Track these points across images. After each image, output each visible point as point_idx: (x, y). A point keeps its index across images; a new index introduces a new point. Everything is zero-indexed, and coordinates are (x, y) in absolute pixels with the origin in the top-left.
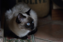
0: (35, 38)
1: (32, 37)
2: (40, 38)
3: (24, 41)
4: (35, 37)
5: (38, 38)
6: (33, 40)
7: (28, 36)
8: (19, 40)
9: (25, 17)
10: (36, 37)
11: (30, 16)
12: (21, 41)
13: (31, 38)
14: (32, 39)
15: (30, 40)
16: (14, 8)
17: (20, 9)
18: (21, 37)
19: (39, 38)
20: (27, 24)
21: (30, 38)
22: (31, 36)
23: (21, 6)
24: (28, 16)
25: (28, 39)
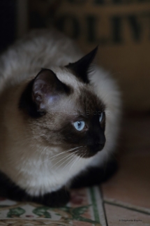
0: (104, 203)
1: (94, 200)
2: (130, 206)
3: (52, 212)
4: (106, 199)
5: (119, 202)
6: (96, 211)
7: (73, 194)
8: (29, 209)
9: (66, 89)
10: (111, 200)
11: (90, 88)
12: (35, 212)
13: (84, 203)
14: (91, 209)
15: (79, 209)
16: (11, 52)
17: (41, 60)
18: (37, 193)
19: (126, 204)
20: (75, 124)
21: (80, 202)
22: (87, 191)
23: (45, 48)
24: (82, 85)
25: (69, 205)
